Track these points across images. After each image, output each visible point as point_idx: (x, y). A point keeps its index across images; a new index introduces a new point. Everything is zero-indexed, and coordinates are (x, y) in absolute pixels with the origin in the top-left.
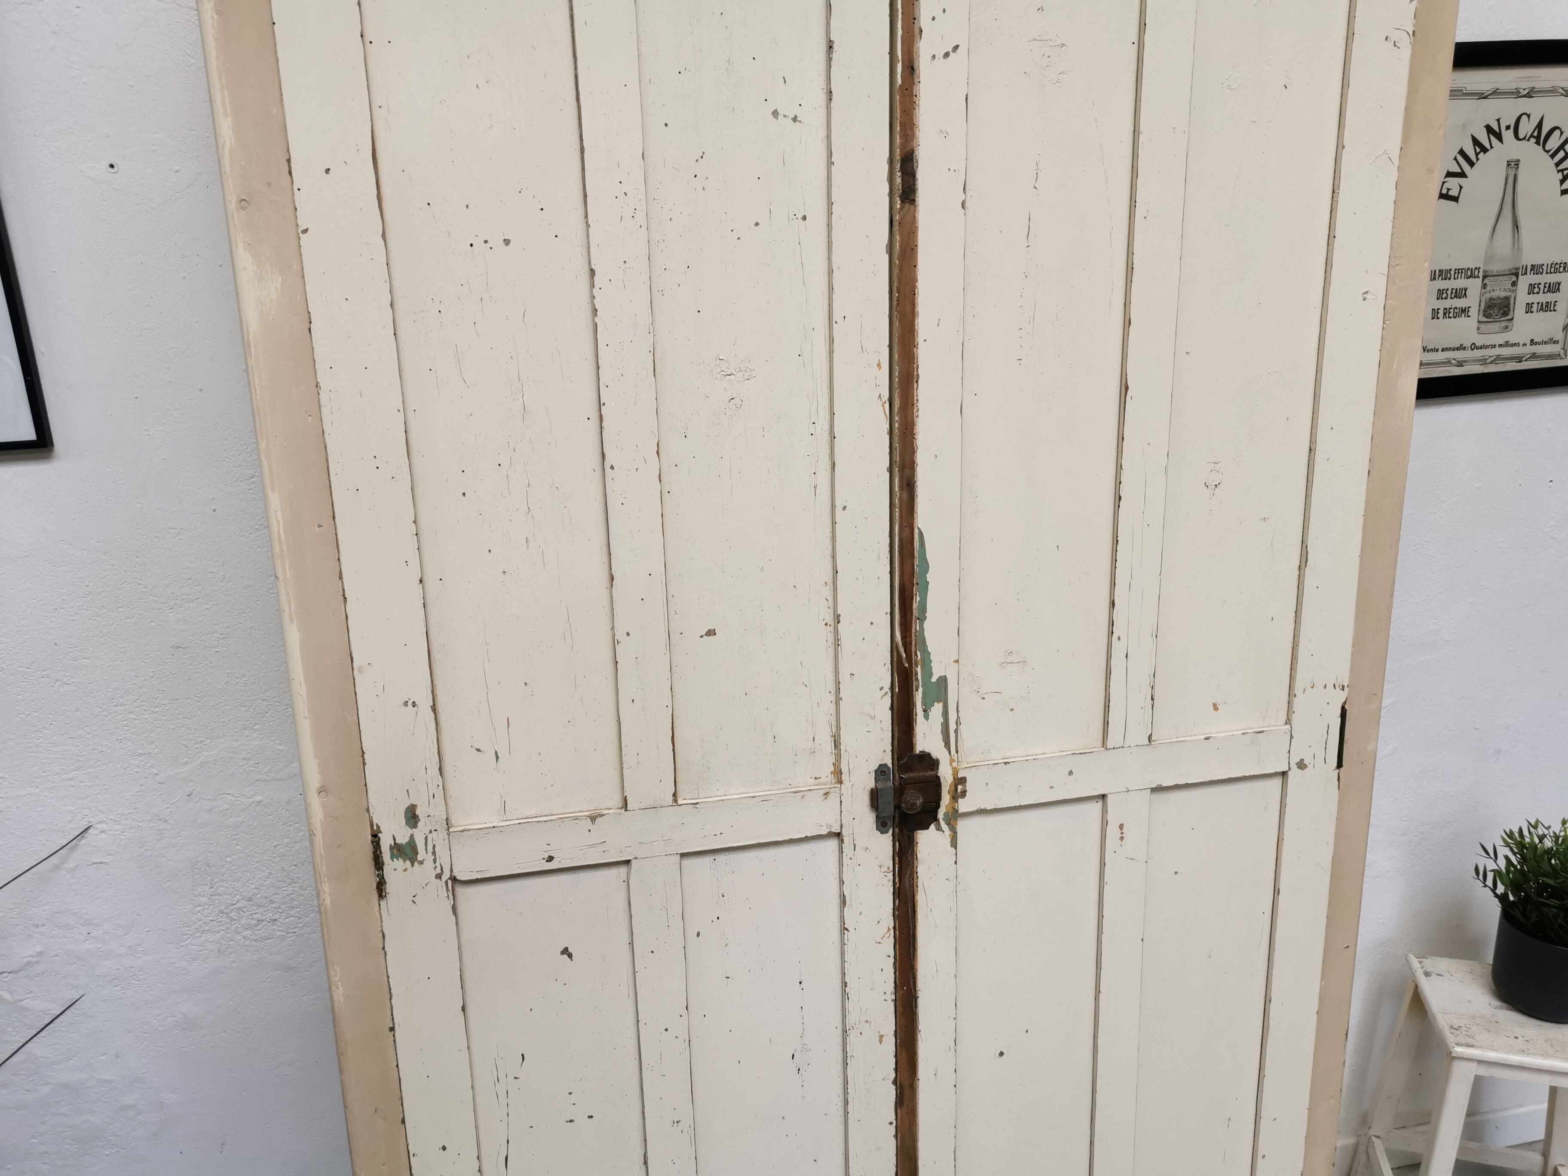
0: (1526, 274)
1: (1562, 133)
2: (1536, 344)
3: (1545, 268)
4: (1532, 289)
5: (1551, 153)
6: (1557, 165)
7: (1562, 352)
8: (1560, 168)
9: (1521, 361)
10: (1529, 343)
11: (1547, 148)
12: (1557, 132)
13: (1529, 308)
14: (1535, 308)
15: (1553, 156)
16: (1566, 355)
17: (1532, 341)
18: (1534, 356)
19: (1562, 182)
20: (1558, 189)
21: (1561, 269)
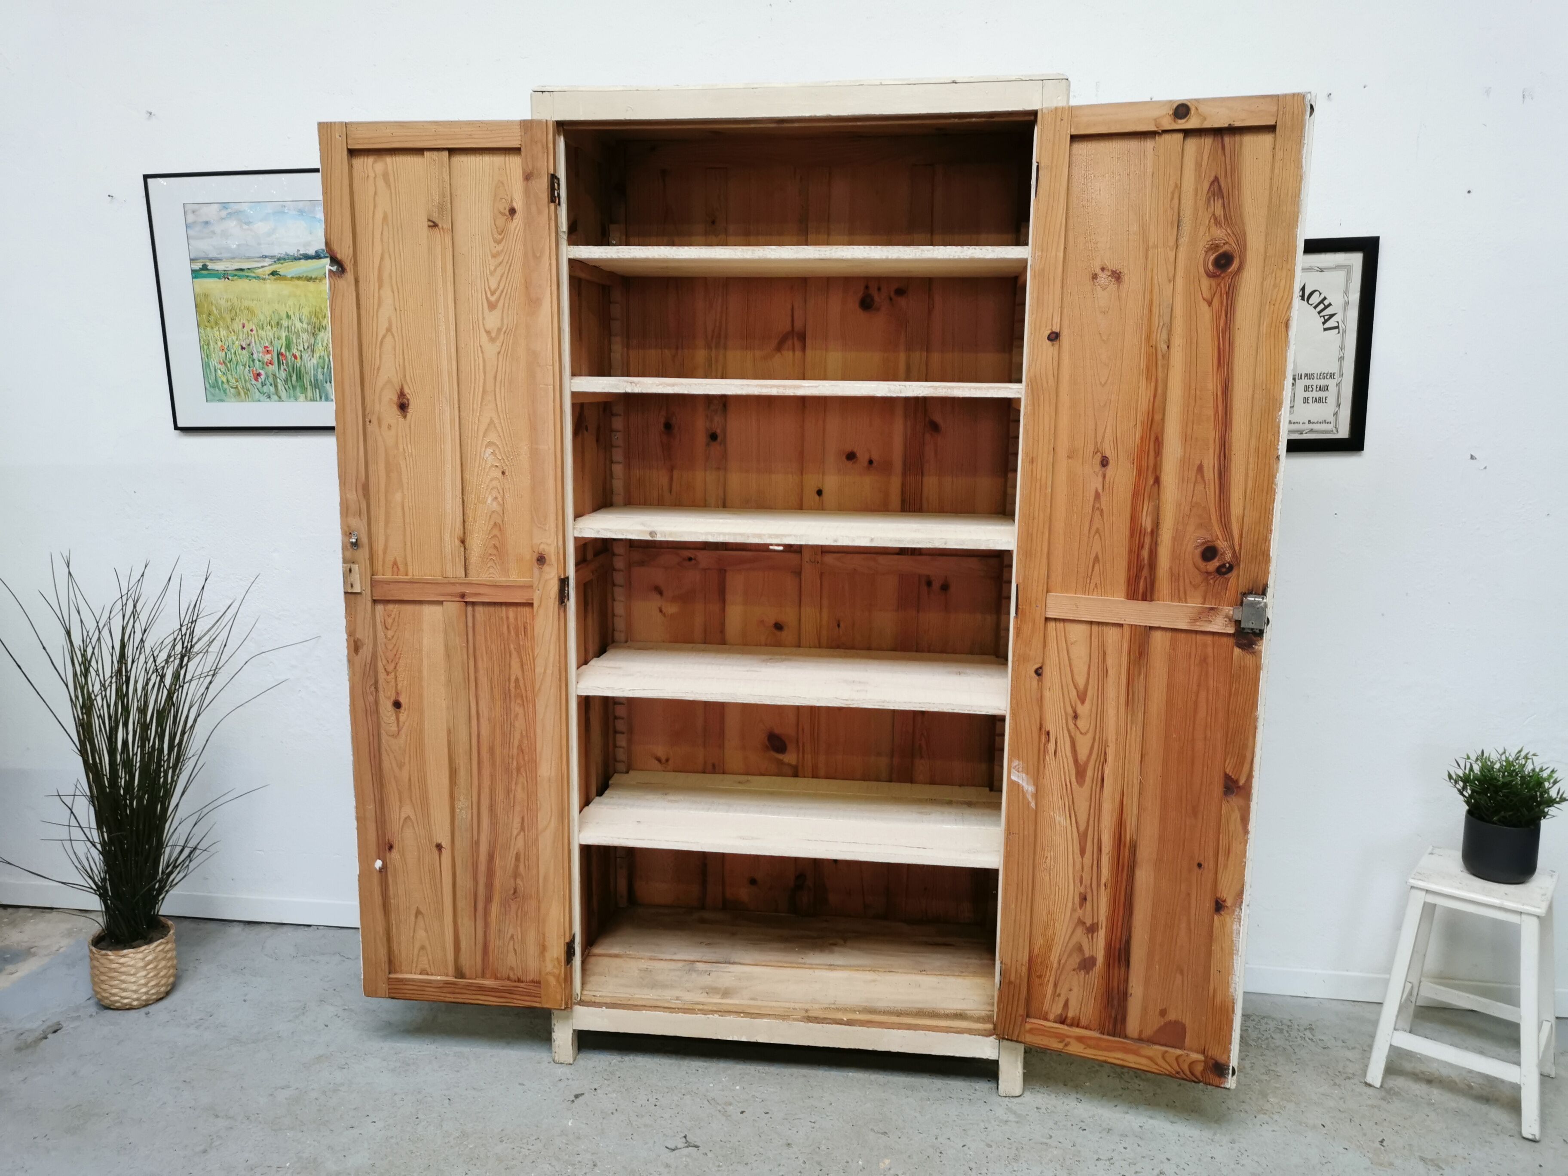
0: (1301, 378)
1: (1320, 294)
2: (1313, 423)
3: (1315, 375)
4: (1307, 388)
5: (1314, 305)
6: (1319, 313)
7: (1334, 429)
8: (1322, 314)
9: (1302, 433)
10: (1307, 422)
11: (1310, 302)
12: (1317, 294)
13: (1306, 400)
14: (1310, 400)
15: (1315, 307)
16: (1338, 432)
17: (1309, 421)
18: (1311, 431)
19: (1324, 323)
20: (1321, 327)
21: (1328, 377)
